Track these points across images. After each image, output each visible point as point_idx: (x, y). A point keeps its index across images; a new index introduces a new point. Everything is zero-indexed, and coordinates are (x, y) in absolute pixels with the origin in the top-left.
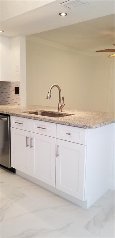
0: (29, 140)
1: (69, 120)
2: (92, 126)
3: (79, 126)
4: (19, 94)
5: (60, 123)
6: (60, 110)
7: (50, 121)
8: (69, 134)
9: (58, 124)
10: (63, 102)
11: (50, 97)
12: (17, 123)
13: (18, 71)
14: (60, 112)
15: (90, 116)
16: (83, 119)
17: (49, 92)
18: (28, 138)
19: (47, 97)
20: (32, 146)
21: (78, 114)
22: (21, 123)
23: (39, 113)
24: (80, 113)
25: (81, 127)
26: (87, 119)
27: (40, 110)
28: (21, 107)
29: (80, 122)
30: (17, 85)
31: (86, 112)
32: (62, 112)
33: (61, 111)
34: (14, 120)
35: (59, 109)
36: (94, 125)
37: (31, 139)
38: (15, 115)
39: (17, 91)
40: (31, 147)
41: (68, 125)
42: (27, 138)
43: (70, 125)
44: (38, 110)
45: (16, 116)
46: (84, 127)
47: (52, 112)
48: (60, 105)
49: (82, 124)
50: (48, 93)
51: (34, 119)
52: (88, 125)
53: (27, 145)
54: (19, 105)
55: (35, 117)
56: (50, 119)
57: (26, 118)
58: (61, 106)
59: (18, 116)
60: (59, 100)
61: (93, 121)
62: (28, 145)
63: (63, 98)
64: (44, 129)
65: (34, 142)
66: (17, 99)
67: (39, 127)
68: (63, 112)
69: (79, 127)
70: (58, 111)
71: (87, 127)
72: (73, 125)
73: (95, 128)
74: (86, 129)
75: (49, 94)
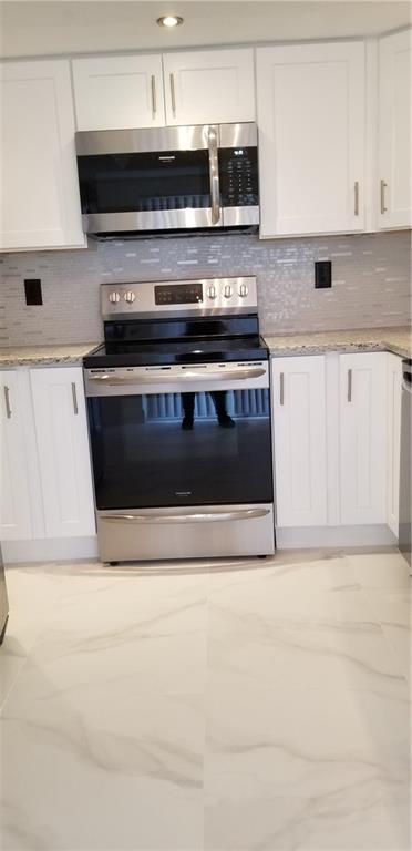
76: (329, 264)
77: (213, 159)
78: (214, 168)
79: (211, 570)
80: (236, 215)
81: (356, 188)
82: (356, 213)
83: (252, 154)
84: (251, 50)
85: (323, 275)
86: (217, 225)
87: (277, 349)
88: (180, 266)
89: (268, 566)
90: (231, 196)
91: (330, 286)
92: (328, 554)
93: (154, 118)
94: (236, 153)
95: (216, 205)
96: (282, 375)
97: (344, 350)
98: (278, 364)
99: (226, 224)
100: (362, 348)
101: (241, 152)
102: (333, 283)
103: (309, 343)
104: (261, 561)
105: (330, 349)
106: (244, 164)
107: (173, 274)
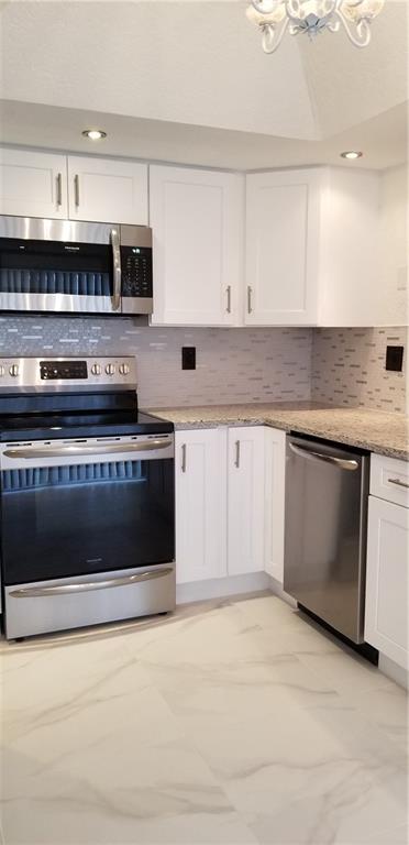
4: (400, 369)
12: (396, 482)
28: (407, 420)
30: (397, 339)
34: (385, 470)
39: (395, 359)
54: (398, 409)
59: (402, 459)
66: (392, 388)
76: (193, 349)
77: (116, 252)
78: (117, 261)
79: (123, 632)
80: (131, 305)
81: (229, 290)
82: (229, 310)
83: (147, 253)
84: (145, 166)
85: (189, 359)
86: (117, 311)
87: (180, 424)
88: (61, 343)
89: (168, 622)
91: (194, 368)
92: (220, 603)
93: (58, 210)
94: (134, 251)
95: (117, 294)
96: (184, 447)
97: (232, 424)
98: (180, 437)
99: (124, 312)
100: (247, 423)
101: (138, 251)
102: (197, 366)
103: (207, 417)
104: (162, 617)
105: (222, 423)
106: (140, 261)
107: (56, 350)
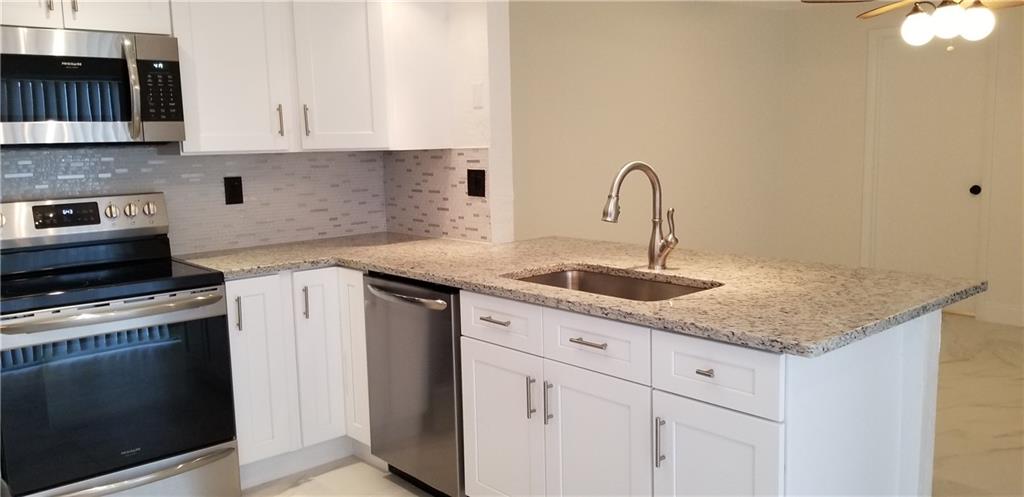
0: (537, 391)
1: (705, 312)
2: (807, 344)
3: (751, 344)
4: (484, 195)
5: (665, 329)
6: (660, 262)
7: (625, 318)
8: (709, 374)
9: (660, 329)
10: (672, 231)
11: (618, 213)
12: (488, 320)
13: (481, 108)
14: (657, 270)
15: (794, 289)
16: (762, 307)
17: (614, 194)
18: (534, 381)
19: (605, 214)
20: (551, 416)
21: (739, 282)
22: (504, 321)
23: (570, 274)
24: (746, 273)
25: (761, 347)
26: (782, 310)
27: (573, 260)
28: (495, 249)
29: (752, 324)
30: (478, 161)
31: (771, 267)
32: (666, 273)
33: (664, 267)
34: (475, 308)
35: (652, 260)
36: (814, 339)
37: (547, 386)
38: (477, 289)
39: (477, 183)
40: (547, 417)
41: (705, 338)
42: (530, 381)
43: (709, 338)
44: (566, 262)
45: (484, 294)
46: (774, 346)
47: (627, 271)
48: (659, 243)
49: (762, 333)
50: (610, 197)
51: (557, 308)
52: (788, 340)
53: (530, 411)
54: (484, 238)
55: (559, 301)
56: (624, 309)
57: (524, 301)
58: (663, 248)
59: (493, 295)
60: (652, 223)
61: (806, 316)
62: (534, 411)
63: (670, 215)
64: (601, 347)
65: (558, 397)
66: (476, 215)
67: (580, 341)
68: (672, 273)
69: (750, 347)
70: (650, 268)
71: (784, 349)
72: (725, 339)
73: (819, 355)
74: (783, 356)
75: (613, 202)
76: (238, 180)
77: (132, 67)
78: (133, 77)
81: (280, 109)
82: (281, 133)
83: (173, 68)
85: (234, 191)
86: (138, 140)
87: (231, 273)
90: (152, 111)
91: (241, 202)
92: (296, 480)
93: (51, 18)
94: (156, 66)
95: (136, 119)
96: (238, 300)
97: (297, 268)
98: (232, 288)
99: (147, 140)
100: (315, 265)
101: (161, 65)
102: (245, 199)
103: (266, 261)
105: (284, 268)
106: (164, 77)
